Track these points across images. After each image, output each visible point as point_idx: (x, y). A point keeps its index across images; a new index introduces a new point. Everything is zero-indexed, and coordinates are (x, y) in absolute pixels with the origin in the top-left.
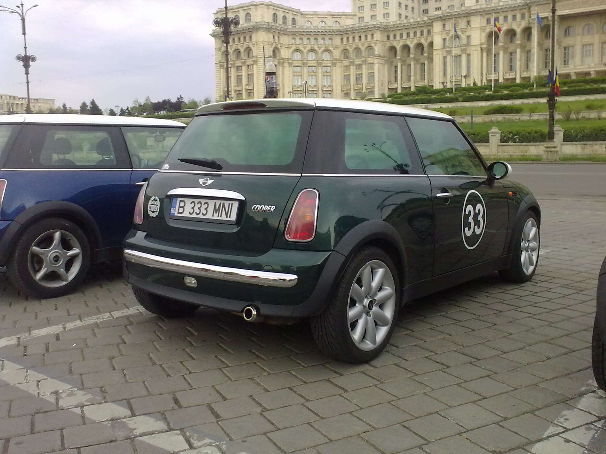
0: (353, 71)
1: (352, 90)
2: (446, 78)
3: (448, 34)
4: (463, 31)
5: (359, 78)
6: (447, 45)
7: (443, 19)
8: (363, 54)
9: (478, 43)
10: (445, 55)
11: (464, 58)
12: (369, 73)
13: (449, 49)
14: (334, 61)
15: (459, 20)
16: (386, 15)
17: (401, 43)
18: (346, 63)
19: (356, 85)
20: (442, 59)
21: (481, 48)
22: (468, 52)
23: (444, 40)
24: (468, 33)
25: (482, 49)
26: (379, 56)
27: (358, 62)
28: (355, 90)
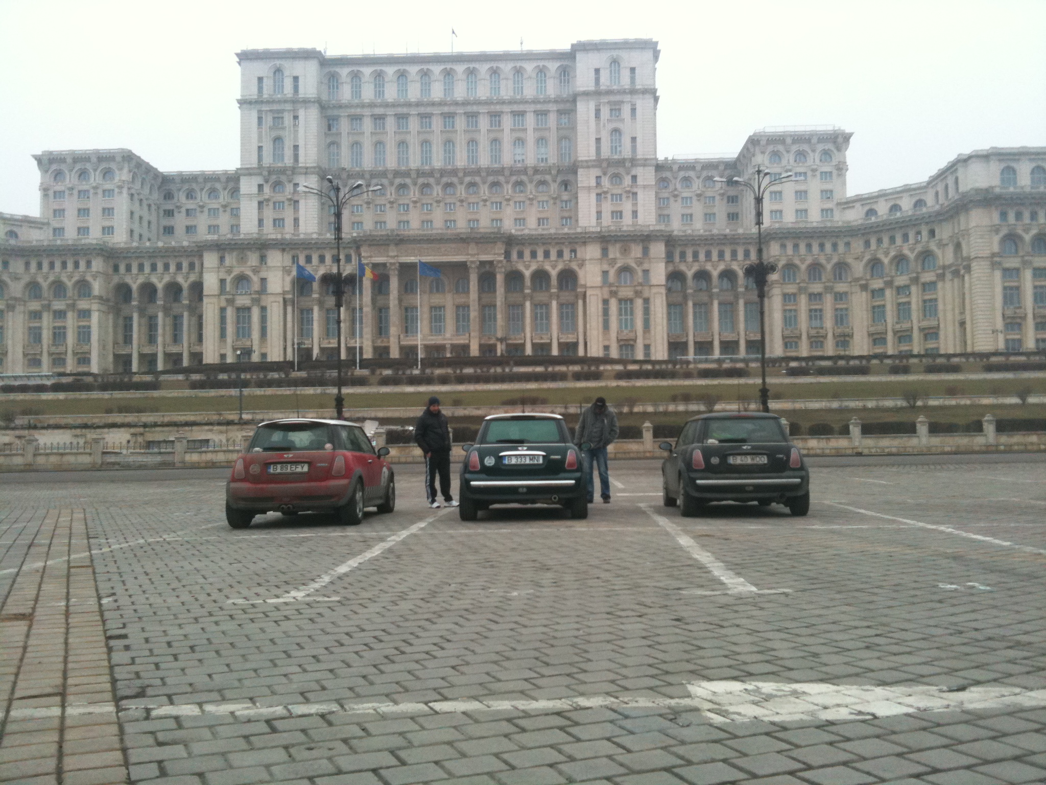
0: (47, 323)
1: (45, 355)
2: (225, 341)
3: (229, 272)
4: (256, 271)
5: (59, 335)
6: (228, 289)
7: (221, 248)
8: (70, 293)
9: (279, 290)
10: (223, 304)
11: (256, 312)
12: (79, 327)
13: (231, 297)
14: (10, 302)
15: (249, 253)
16: (108, 230)
17: (141, 280)
18: (35, 306)
19: (53, 345)
20: (217, 311)
21: (284, 299)
22: (263, 304)
23: (223, 282)
24: (263, 274)
25: (285, 301)
26: (100, 298)
27: (58, 305)
28: (50, 354)
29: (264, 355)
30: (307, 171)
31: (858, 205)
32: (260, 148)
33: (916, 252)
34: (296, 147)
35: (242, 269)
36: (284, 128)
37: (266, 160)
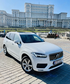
2: (28, 25)
11: (30, 23)
17: (21, 20)
23: (28, 21)
26: (18, 21)
37: (27, 11)
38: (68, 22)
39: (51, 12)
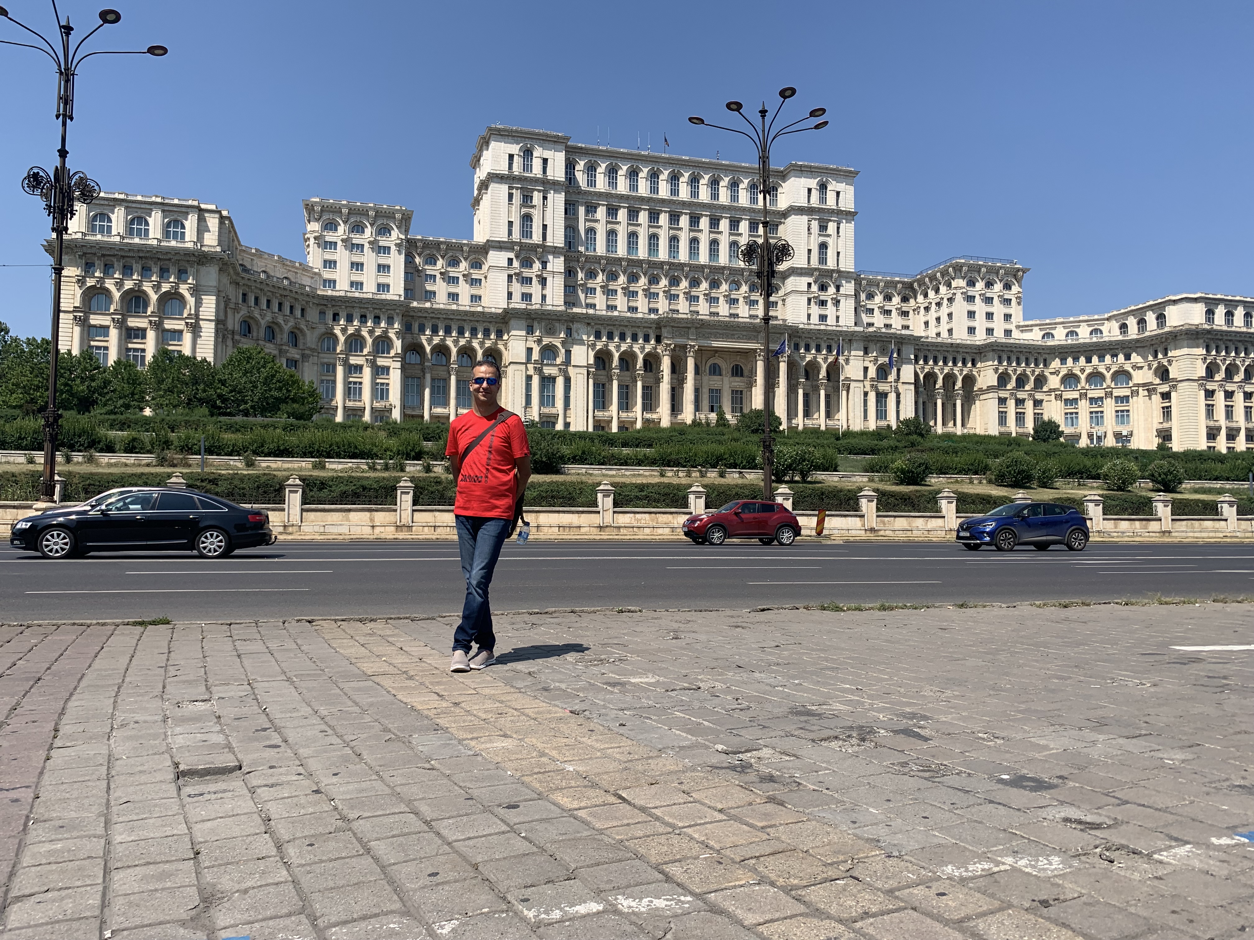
0: (341, 377)
5: (354, 390)
6: (535, 358)
7: (531, 317)
8: (368, 348)
9: (583, 363)
10: (530, 372)
11: (560, 381)
12: (376, 384)
13: (539, 365)
14: (307, 352)
16: (383, 287)
17: (435, 341)
18: (329, 358)
20: (521, 379)
22: (568, 375)
23: (530, 350)
24: (568, 346)
25: (588, 373)
26: (399, 356)
29: (567, 425)
30: (555, 251)
31: (1036, 329)
32: (510, 223)
33: (1111, 372)
34: (545, 227)
35: (551, 340)
36: (533, 207)
37: (516, 236)
38: (1054, 382)
39: (823, 246)
